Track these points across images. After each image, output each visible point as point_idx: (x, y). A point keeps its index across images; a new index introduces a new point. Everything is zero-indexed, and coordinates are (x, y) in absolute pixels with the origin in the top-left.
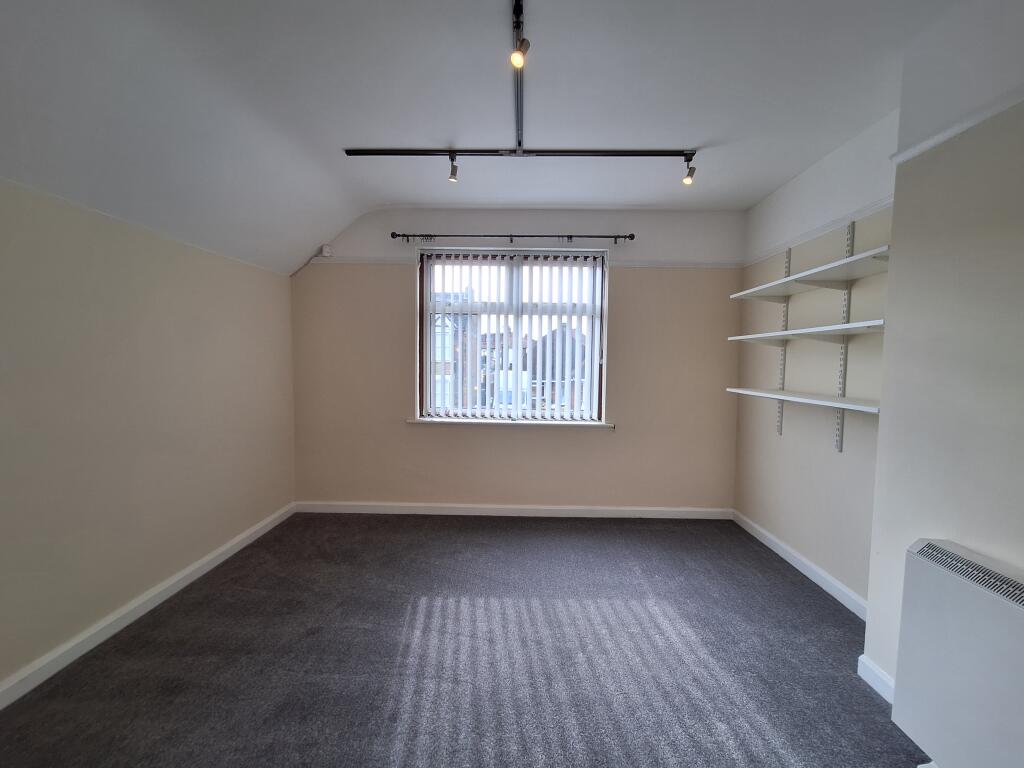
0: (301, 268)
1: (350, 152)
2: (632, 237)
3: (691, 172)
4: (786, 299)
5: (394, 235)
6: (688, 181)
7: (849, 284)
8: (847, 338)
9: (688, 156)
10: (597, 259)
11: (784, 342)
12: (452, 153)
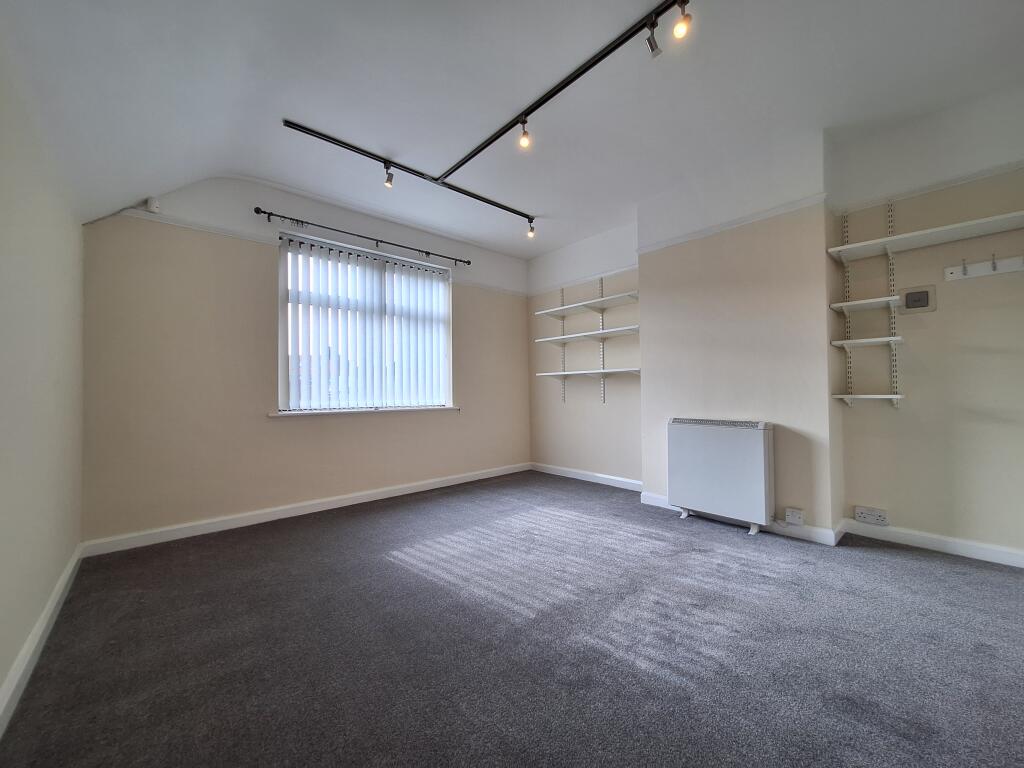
0: (103, 218)
1: (288, 124)
2: (469, 263)
3: (532, 229)
4: (563, 318)
5: (258, 211)
6: (531, 235)
7: (602, 311)
8: (604, 339)
9: (531, 220)
10: (442, 275)
11: (564, 344)
12: (388, 163)
